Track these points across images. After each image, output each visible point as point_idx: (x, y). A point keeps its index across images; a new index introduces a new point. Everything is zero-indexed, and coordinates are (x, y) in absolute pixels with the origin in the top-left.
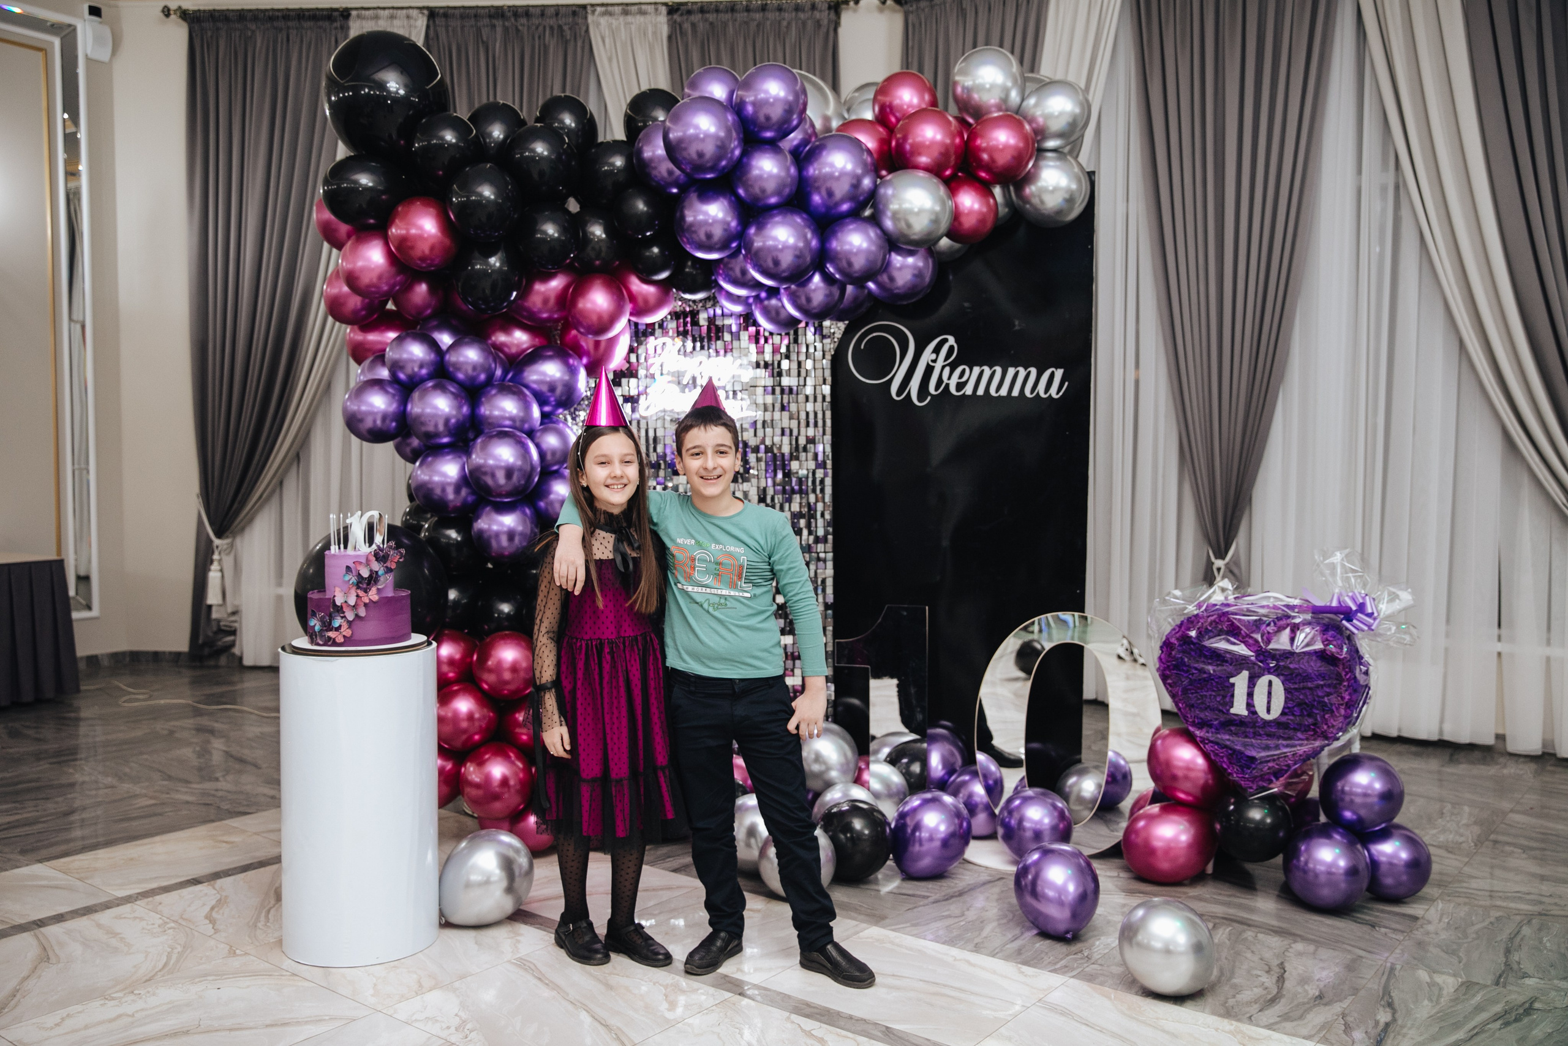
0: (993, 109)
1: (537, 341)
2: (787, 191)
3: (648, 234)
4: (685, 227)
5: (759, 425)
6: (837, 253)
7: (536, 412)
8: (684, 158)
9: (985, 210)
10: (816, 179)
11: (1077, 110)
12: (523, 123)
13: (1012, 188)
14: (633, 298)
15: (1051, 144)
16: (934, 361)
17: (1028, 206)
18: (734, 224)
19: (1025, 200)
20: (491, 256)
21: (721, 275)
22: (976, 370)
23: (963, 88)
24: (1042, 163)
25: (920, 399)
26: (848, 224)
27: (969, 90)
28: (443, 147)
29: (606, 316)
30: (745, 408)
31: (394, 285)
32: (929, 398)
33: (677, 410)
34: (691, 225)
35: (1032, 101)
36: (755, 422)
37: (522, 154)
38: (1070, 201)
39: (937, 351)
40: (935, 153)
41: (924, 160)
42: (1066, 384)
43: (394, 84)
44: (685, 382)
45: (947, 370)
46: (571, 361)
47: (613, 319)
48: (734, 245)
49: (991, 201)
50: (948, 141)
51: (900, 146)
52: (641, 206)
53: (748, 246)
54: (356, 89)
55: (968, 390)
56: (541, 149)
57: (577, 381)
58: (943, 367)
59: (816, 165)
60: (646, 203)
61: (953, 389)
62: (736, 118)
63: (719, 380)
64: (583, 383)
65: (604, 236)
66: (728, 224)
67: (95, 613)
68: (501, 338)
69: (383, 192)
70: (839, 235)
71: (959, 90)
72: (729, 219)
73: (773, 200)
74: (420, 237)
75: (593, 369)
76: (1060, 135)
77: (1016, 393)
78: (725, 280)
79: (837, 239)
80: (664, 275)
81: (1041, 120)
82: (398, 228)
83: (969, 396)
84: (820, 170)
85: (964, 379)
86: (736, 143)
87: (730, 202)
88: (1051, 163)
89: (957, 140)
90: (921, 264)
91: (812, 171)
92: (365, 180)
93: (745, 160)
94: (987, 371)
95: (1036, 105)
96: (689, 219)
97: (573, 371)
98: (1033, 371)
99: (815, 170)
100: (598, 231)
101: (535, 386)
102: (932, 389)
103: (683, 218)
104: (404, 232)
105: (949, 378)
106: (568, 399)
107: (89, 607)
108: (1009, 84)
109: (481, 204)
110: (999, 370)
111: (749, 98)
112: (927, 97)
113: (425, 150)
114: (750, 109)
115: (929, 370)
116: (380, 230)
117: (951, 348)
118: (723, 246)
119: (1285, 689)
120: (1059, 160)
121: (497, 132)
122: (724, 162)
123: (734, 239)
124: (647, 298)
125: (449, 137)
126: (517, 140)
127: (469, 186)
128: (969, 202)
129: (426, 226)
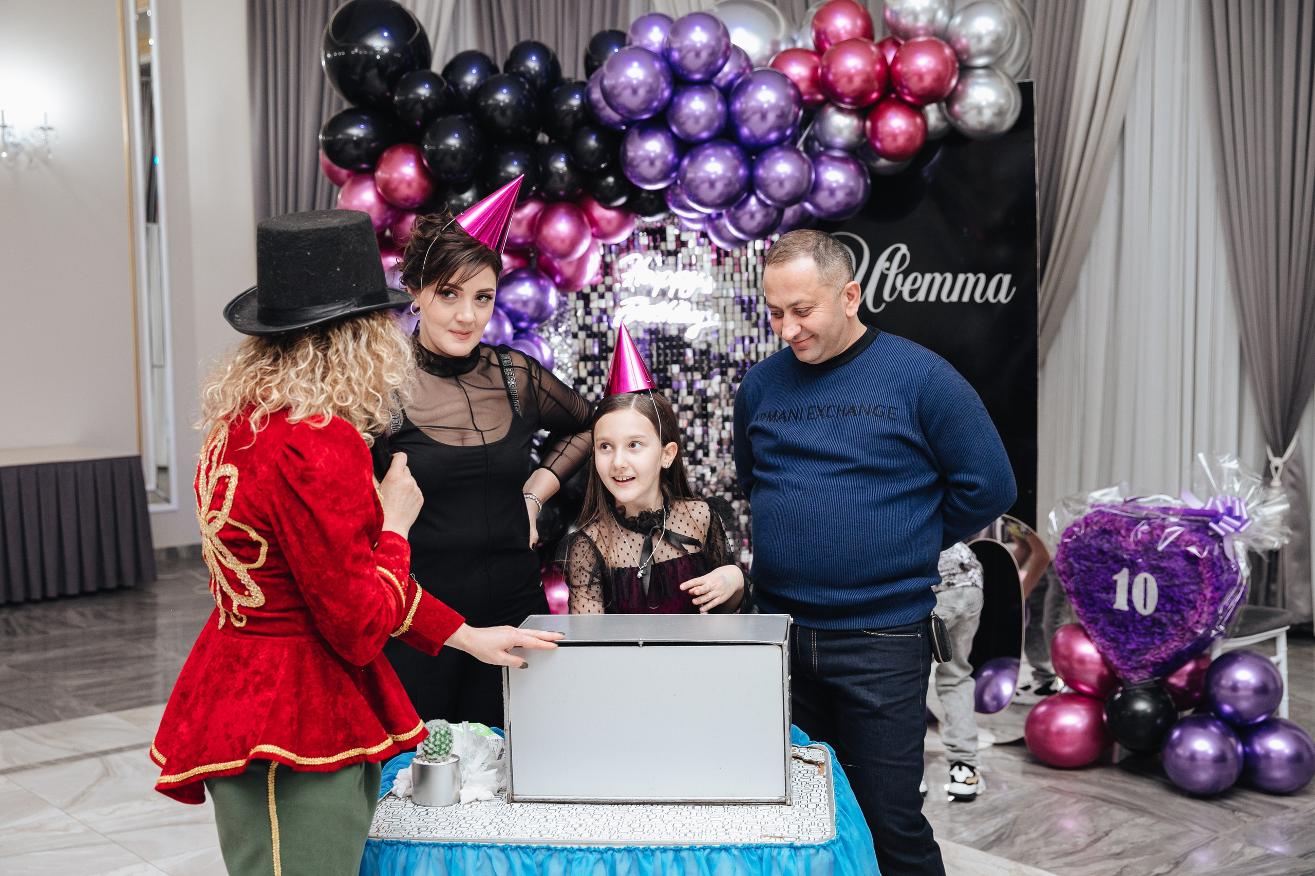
0: (921, 32)
1: (516, 263)
2: (716, 124)
3: (603, 166)
4: (628, 161)
5: (722, 333)
6: (763, 180)
7: (508, 329)
8: (618, 104)
9: (911, 129)
10: (743, 112)
11: (1000, 29)
12: (494, 69)
13: (944, 105)
14: (594, 223)
15: (981, 61)
16: (888, 269)
17: (959, 123)
18: (670, 157)
19: (956, 117)
20: (464, 192)
21: (670, 201)
22: (928, 277)
23: (892, 12)
24: (970, 81)
25: (876, 306)
26: (774, 152)
27: (896, 14)
28: (418, 99)
29: (567, 242)
30: (709, 317)
31: (384, 221)
32: (883, 306)
33: (647, 321)
34: (633, 159)
35: (957, 20)
36: (718, 331)
37: (486, 101)
38: (1000, 113)
39: (890, 259)
40: (858, 82)
41: (849, 89)
42: (1014, 289)
43: (380, 43)
45: (900, 277)
46: (542, 282)
47: (574, 243)
48: (674, 175)
49: (919, 120)
50: (869, 69)
51: (824, 75)
52: (592, 142)
53: (682, 177)
54: (348, 50)
55: (921, 296)
56: (503, 96)
57: (547, 299)
58: (897, 275)
59: (743, 99)
60: (597, 140)
61: (906, 296)
62: (663, 64)
63: (685, 292)
64: (553, 298)
65: (565, 169)
66: (666, 156)
67: (173, 506)
69: (372, 141)
70: (767, 162)
71: (888, 14)
72: (666, 153)
73: (705, 135)
74: (402, 181)
75: (565, 286)
76: (988, 53)
77: (966, 298)
78: (674, 205)
79: (764, 167)
80: (622, 201)
81: (964, 41)
82: (383, 172)
83: (921, 302)
84: (746, 103)
85: (916, 286)
86: (664, 85)
87: (667, 138)
88: (981, 81)
89: (878, 67)
90: (852, 184)
91: (738, 106)
92: (357, 132)
93: (676, 99)
94: (938, 278)
95: (962, 24)
96: (631, 154)
97: (544, 291)
98: (982, 277)
99: (741, 104)
100: (560, 165)
101: (510, 305)
102: (886, 296)
103: (625, 152)
104: (386, 176)
105: (902, 285)
106: (541, 315)
107: (168, 501)
108: (936, 6)
109: (448, 151)
110: (949, 276)
111: (676, 45)
112: (859, 22)
113: (404, 103)
114: (676, 55)
115: (883, 278)
116: (369, 174)
117: (904, 257)
118: (664, 176)
119: (1159, 587)
120: (989, 76)
121: (471, 78)
122: (655, 104)
123: (673, 170)
124: (609, 221)
125: (424, 91)
126: (486, 88)
127: (440, 136)
128: (897, 123)
129: (406, 170)
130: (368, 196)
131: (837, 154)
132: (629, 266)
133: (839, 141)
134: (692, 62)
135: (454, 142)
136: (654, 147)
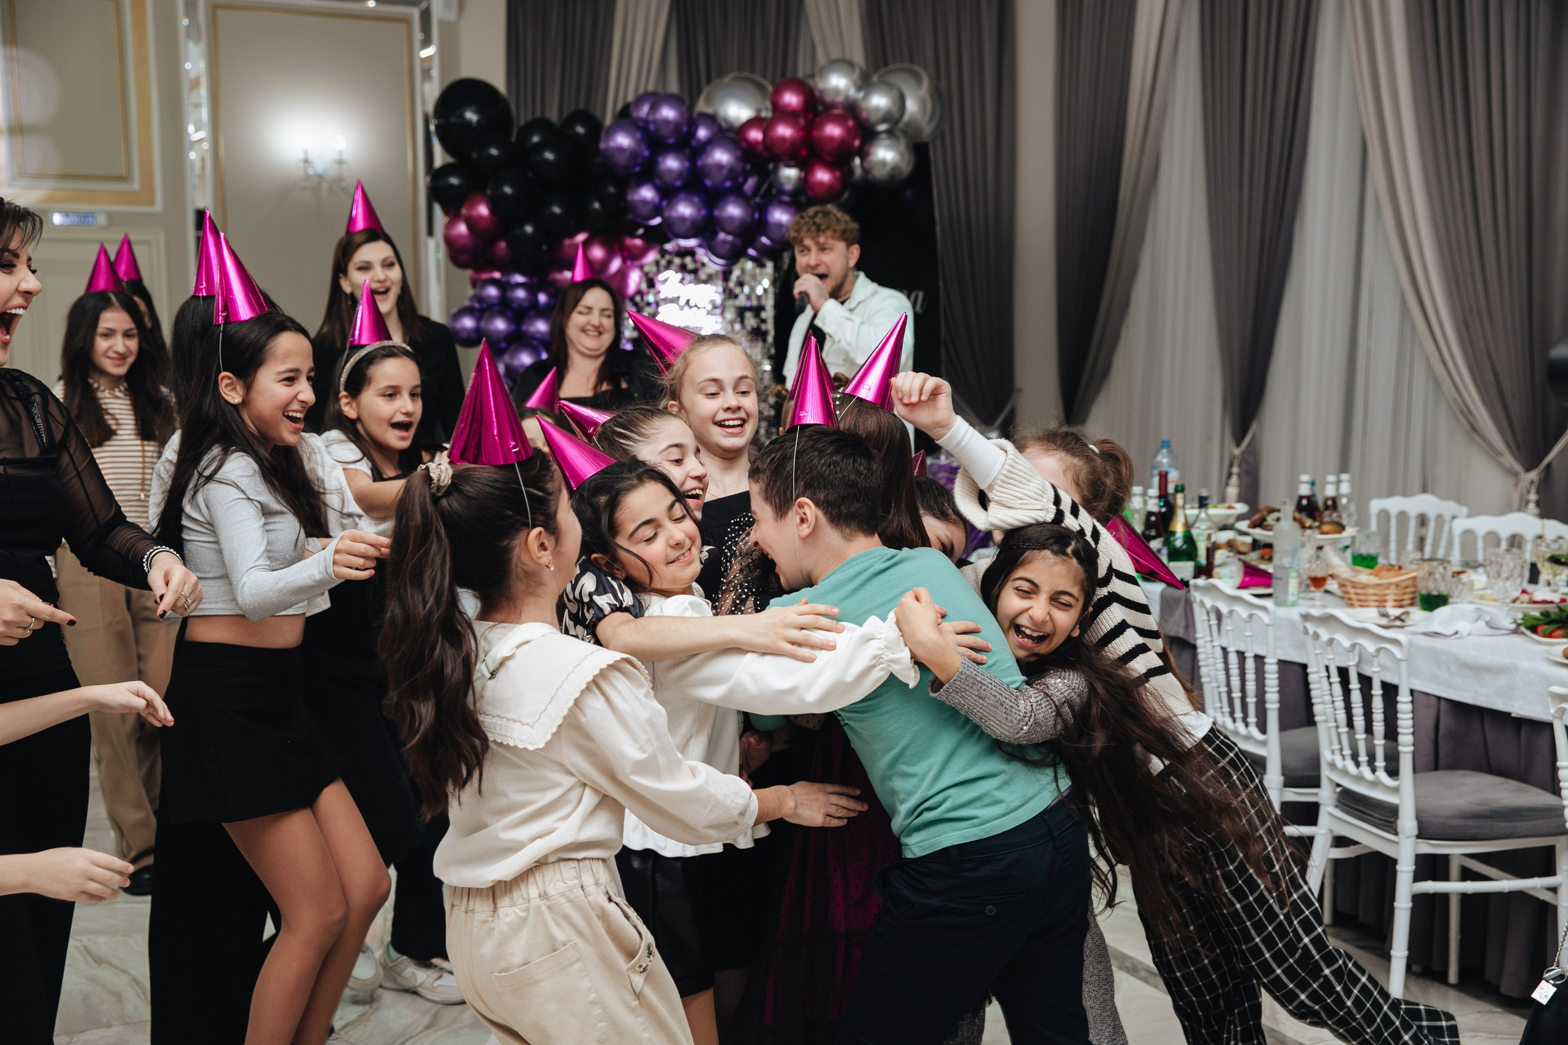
0: (838, 106)
2: (685, 178)
4: (628, 203)
6: (721, 218)
9: (835, 180)
10: (704, 166)
14: (620, 247)
15: (882, 128)
17: (870, 175)
18: (657, 200)
19: (866, 171)
20: (524, 225)
21: (671, 232)
24: (874, 142)
26: (727, 198)
27: (822, 92)
28: (489, 157)
34: (632, 202)
35: (863, 96)
37: (538, 158)
38: (898, 166)
40: (789, 146)
44: (682, 302)
48: (662, 213)
49: (838, 173)
50: (796, 135)
52: (611, 189)
53: (668, 215)
56: (549, 156)
59: (704, 159)
60: (614, 187)
62: (643, 132)
65: (600, 208)
66: (654, 199)
68: (558, 276)
69: (462, 189)
70: (721, 207)
71: (819, 92)
72: (654, 197)
73: (678, 183)
74: (479, 217)
76: (885, 121)
79: (720, 210)
80: (641, 231)
81: (866, 113)
82: (470, 211)
84: (707, 162)
86: (645, 148)
87: (654, 187)
88: (883, 143)
89: (802, 134)
91: (700, 163)
92: (454, 181)
93: (655, 159)
95: (865, 100)
96: (630, 197)
99: (703, 163)
100: (596, 206)
103: (627, 197)
104: (469, 214)
108: (851, 86)
109: (506, 196)
111: (654, 119)
112: (801, 100)
113: (483, 160)
114: (652, 127)
116: (464, 213)
118: (658, 214)
120: (888, 138)
121: (535, 139)
122: (640, 160)
123: (659, 209)
124: (636, 247)
125: (494, 152)
126: (540, 148)
127: (499, 185)
128: (822, 176)
129: (483, 210)
130: (462, 228)
131: (786, 198)
132: (666, 280)
133: (788, 187)
134: (665, 131)
135: (508, 190)
136: (647, 193)
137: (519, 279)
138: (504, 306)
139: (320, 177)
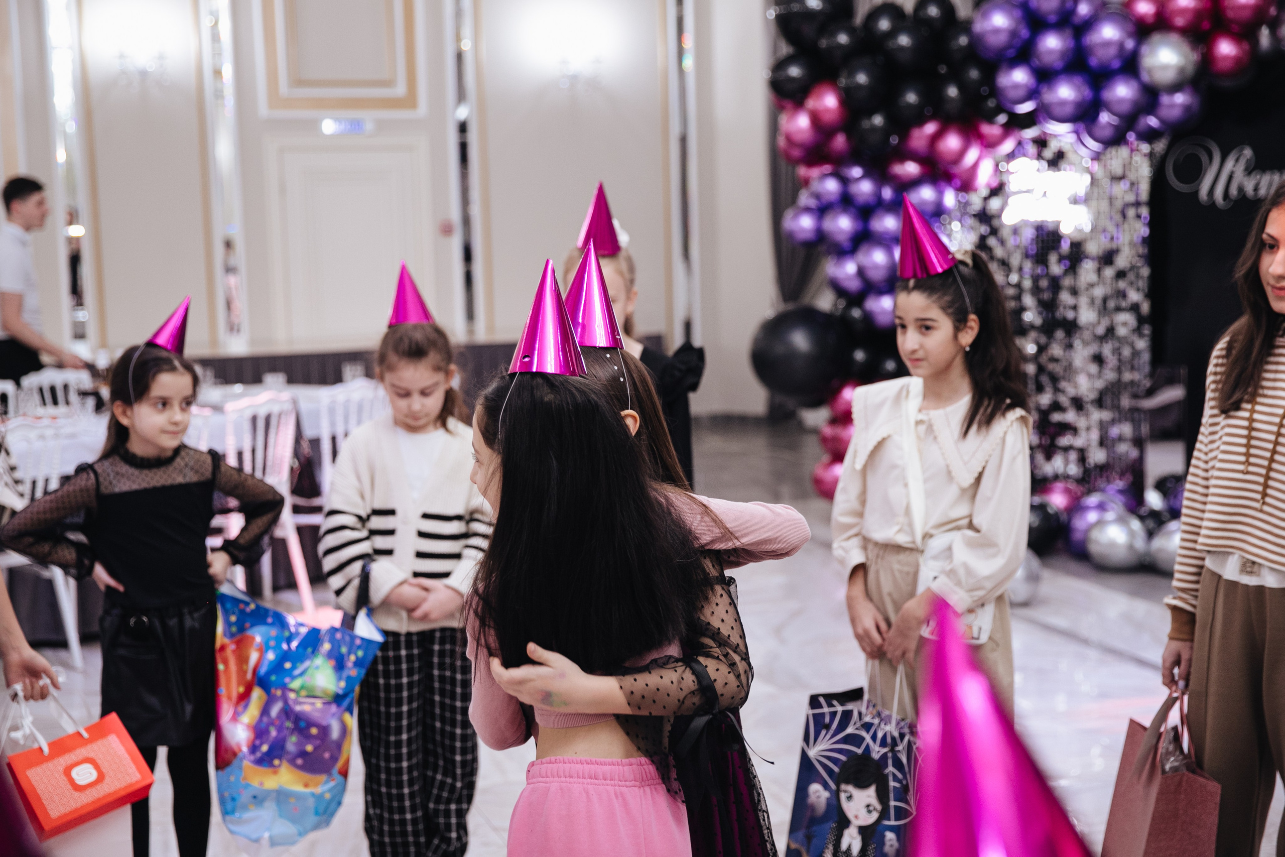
1: (923, 172)
2: (1068, 56)
4: (1000, 88)
6: (1108, 100)
9: (1239, 52)
10: (1090, 45)
12: (901, 18)
14: (980, 135)
16: (1234, 169)
18: (1032, 84)
20: (874, 117)
21: (1041, 118)
22: (1268, 176)
25: (1224, 202)
26: (1116, 78)
28: (838, 46)
29: (956, 153)
32: (1230, 201)
34: (1003, 87)
37: (888, 44)
39: (1236, 161)
40: (1189, 16)
41: (1180, 21)
44: (1038, 193)
45: (1244, 176)
46: (940, 186)
47: (961, 155)
48: (1036, 98)
49: (1245, 46)
51: (1163, 12)
52: (974, 74)
54: (790, 5)
55: (1262, 192)
56: (904, 40)
57: (945, 199)
59: (1091, 35)
60: (978, 72)
61: (1249, 192)
62: (1024, 12)
64: (950, 198)
65: (956, 95)
66: (1028, 83)
68: (898, 168)
69: (805, 79)
70: (1110, 87)
72: (1028, 80)
73: (1059, 65)
74: (827, 109)
79: (1108, 91)
80: (1003, 118)
82: (812, 102)
84: (1094, 38)
85: (1259, 184)
86: (1024, 28)
87: (1029, 69)
89: (1209, 5)
90: (1189, 101)
91: (1088, 42)
92: (795, 72)
93: (1034, 38)
94: (1277, 175)
96: (1001, 83)
97: (941, 193)
99: (1089, 39)
100: (953, 92)
102: (1233, 193)
103: (997, 81)
104: (815, 104)
105: (1246, 183)
106: (940, 211)
109: (859, 87)
113: (828, 49)
114: (1032, 4)
115: (1230, 178)
116: (803, 104)
117: (1248, 158)
118: (1026, 100)
121: (884, 24)
122: (1017, 41)
123: (1032, 94)
124: (994, 135)
125: (843, 39)
126: (892, 34)
127: (852, 74)
128: (1226, 48)
129: (829, 101)
130: (803, 122)
132: (1017, 169)
134: (1047, 8)
135: (862, 78)
136: (1020, 76)
137: (856, 172)
138: (846, 201)
139: (574, 78)
